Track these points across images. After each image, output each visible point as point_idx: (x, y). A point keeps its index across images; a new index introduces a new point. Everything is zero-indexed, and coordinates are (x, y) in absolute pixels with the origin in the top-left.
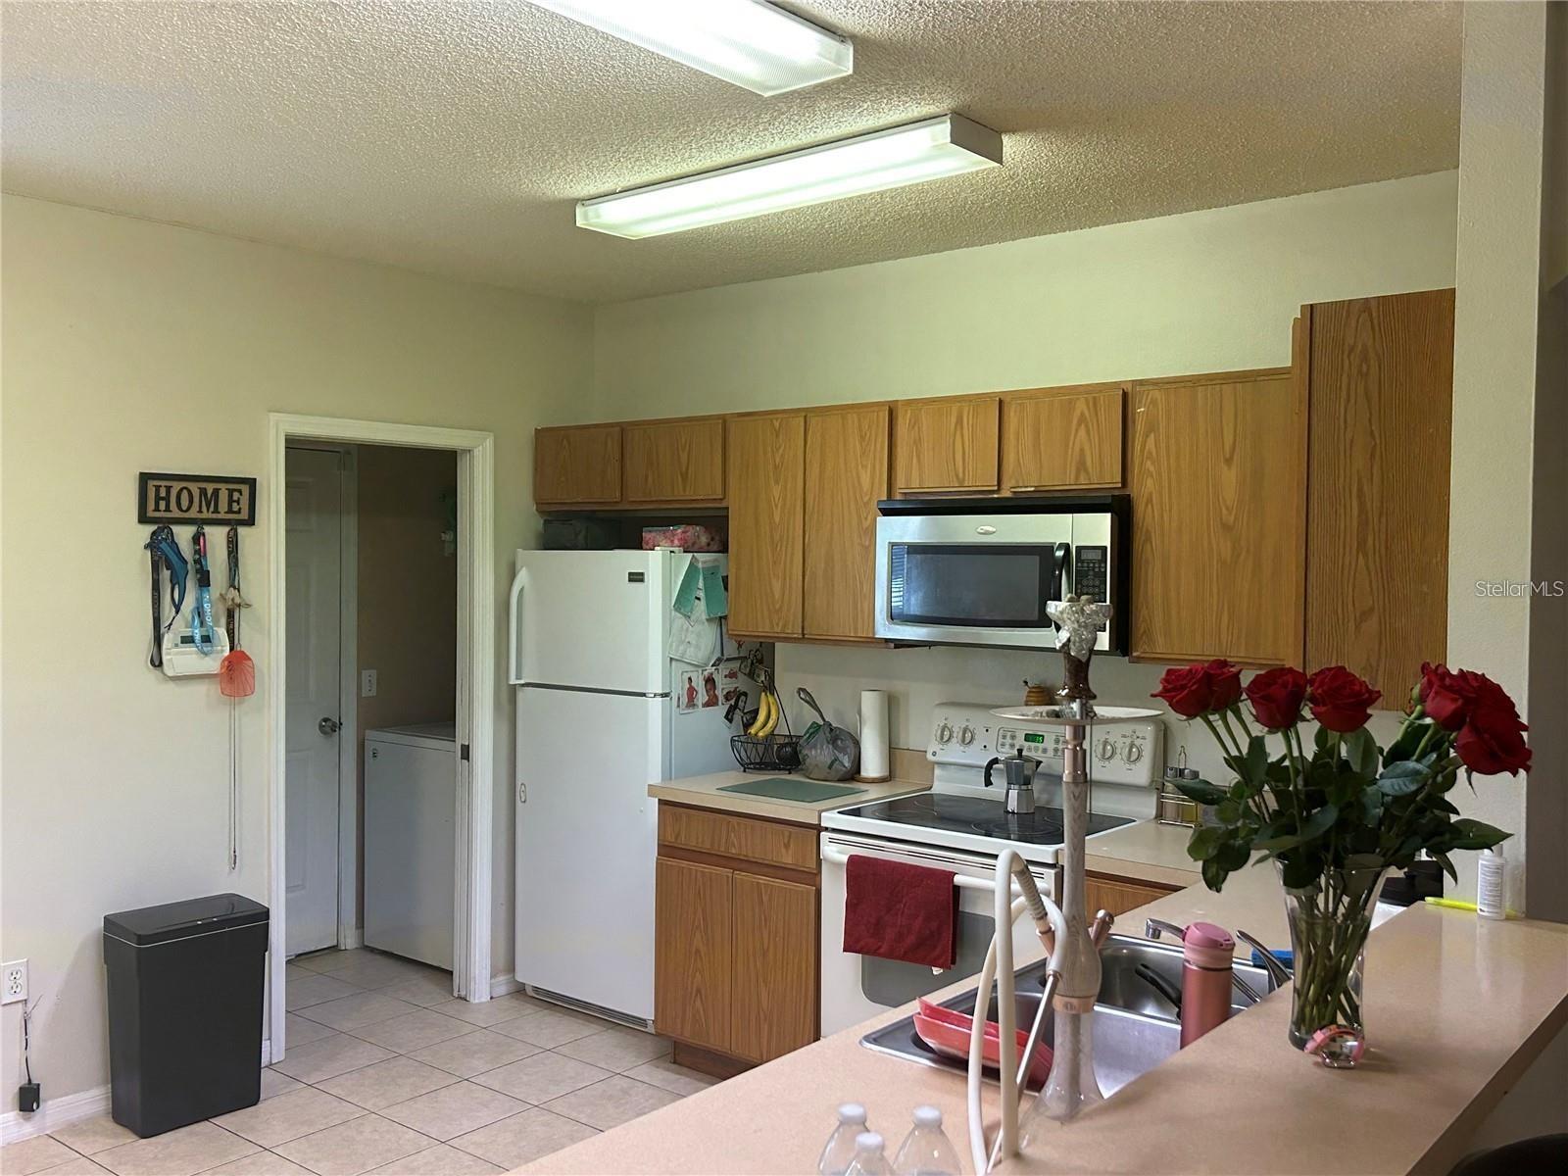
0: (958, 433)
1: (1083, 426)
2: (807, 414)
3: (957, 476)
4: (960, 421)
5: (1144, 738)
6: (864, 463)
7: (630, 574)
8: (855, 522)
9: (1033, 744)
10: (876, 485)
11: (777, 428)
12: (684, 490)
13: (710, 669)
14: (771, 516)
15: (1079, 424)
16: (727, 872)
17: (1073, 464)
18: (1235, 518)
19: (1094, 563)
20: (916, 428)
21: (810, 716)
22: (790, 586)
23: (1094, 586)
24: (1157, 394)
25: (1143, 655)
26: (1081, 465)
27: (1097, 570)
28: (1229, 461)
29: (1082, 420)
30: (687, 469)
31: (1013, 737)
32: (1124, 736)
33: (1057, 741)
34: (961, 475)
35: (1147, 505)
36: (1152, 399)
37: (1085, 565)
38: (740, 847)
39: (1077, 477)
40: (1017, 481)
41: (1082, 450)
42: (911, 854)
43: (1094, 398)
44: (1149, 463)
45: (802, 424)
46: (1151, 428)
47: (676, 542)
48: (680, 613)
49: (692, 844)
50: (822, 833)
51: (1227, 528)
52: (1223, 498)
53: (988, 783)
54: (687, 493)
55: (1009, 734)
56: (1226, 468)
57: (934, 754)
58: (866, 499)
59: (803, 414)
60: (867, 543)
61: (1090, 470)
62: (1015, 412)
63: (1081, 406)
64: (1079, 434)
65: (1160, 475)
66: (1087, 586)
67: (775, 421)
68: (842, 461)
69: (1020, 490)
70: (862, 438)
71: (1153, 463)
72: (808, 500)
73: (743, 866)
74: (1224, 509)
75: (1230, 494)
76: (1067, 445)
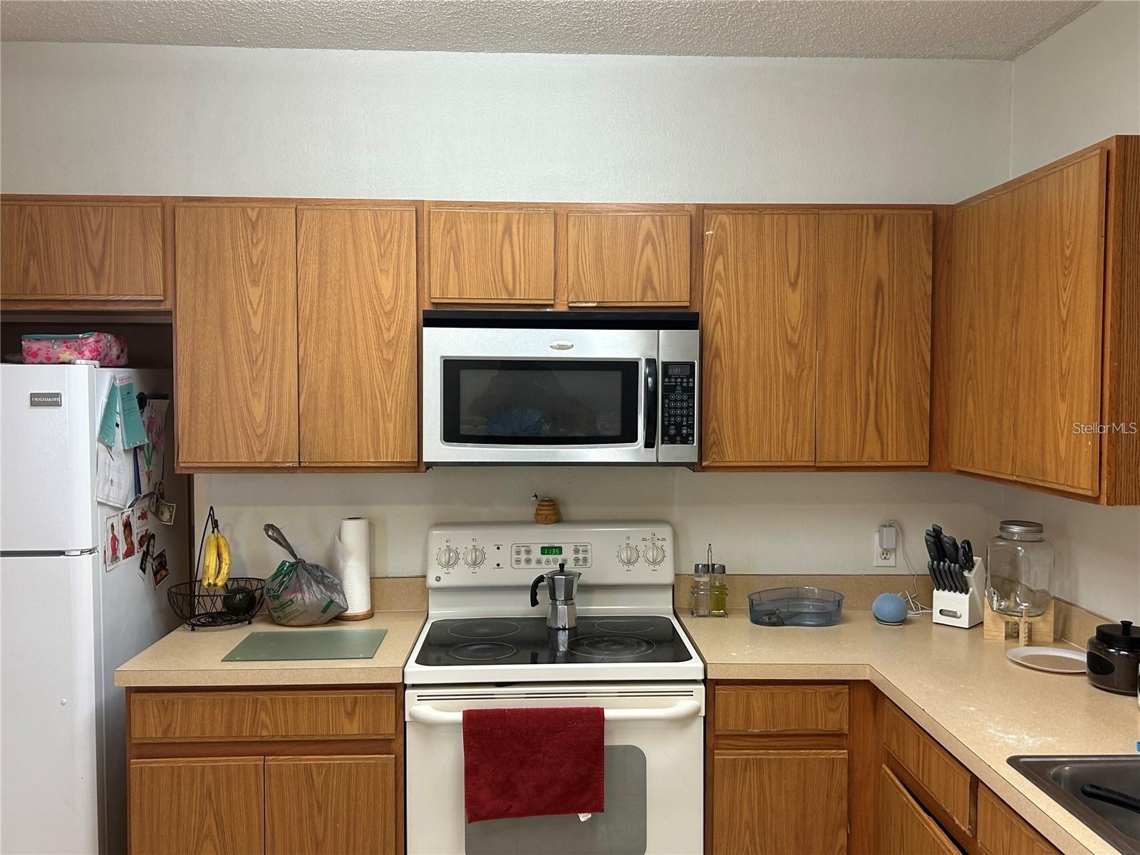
0: (507, 241)
1: (649, 244)
2: (299, 206)
3: (506, 289)
4: (508, 229)
5: (664, 539)
6: (384, 267)
7: (32, 395)
8: (372, 333)
9: (551, 557)
10: (402, 292)
11: (254, 218)
12: (98, 288)
13: (128, 512)
14: (246, 323)
15: (645, 243)
16: (258, 760)
17: (640, 282)
18: (799, 337)
19: (682, 378)
20: (453, 232)
21: (279, 556)
22: (279, 406)
23: (682, 401)
24: (724, 218)
25: (711, 465)
26: (648, 283)
27: (685, 385)
28: (793, 285)
29: (649, 237)
30: (102, 259)
31: (528, 552)
32: (644, 540)
33: (576, 551)
34: (510, 287)
35: (716, 324)
36: (720, 223)
37: (673, 380)
38: (276, 726)
39: (644, 294)
40: (577, 296)
41: (649, 269)
42: (529, 696)
43: (661, 217)
44: (717, 283)
45: (294, 216)
46: (720, 251)
47: (87, 353)
48: (104, 444)
49: (195, 734)
50: (407, 692)
51: (792, 346)
52: (789, 319)
53: (534, 602)
54: (103, 291)
55: (523, 549)
56: (791, 290)
57: (438, 579)
58: (388, 308)
59: (294, 205)
60: (391, 357)
61: (658, 288)
62: (574, 224)
63: (647, 224)
64: (645, 254)
65: (729, 295)
66: (676, 401)
67: (249, 210)
68: (351, 260)
69: (580, 305)
70: (381, 239)
71: (722, 284)
72: (302, 306)
73: (273, 748)
74: (789, 329)
75: (794, 315)
76: (632, 263)
